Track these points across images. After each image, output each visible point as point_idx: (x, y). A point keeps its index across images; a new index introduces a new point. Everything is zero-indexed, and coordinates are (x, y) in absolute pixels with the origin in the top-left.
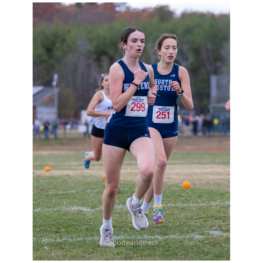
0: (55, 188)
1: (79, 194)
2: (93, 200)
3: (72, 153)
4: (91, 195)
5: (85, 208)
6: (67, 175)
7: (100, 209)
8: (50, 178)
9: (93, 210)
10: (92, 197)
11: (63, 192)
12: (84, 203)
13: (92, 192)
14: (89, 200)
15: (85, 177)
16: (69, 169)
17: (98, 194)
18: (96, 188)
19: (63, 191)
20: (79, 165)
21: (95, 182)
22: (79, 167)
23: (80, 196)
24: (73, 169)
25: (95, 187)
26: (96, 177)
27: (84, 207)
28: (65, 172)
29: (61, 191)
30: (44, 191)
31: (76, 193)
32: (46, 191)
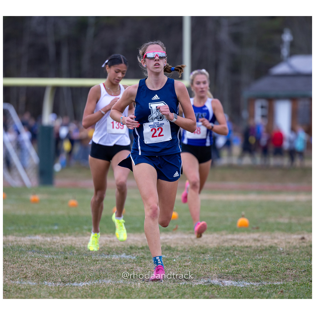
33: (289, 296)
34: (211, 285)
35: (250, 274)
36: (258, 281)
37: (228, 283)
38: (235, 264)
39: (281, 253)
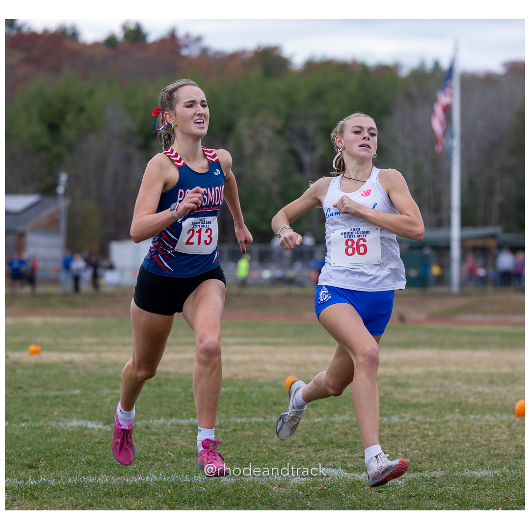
0: (43, 386)
1: (86, 397)
3: (88, 321)
6: (71, 362)
8: (37, 366)
11: (57, 393)
12: (93, 415)
14: (104, 409)
16: (77, 351)
19: (58, 390)
20: (97, 344)
22: (96, 348)
23: (87, 401)
24: (84, 352)
27: (91, 422)
28: (67, 357)
29: (54, 391)
30: (20, 391)
31: (81, 396)
32: (26, 391)
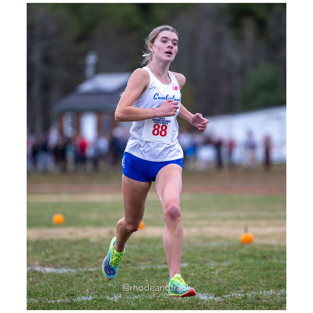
0: (150, 260)
1: (194, 270)
2: (220, 279)
4: (217, 272)
5: (204, 294)
7: (231, 297)
9: (219, 298)
10: (218, 275)
12: (203, 287)
13: (219, 266)
14: (213, 281)
15: (207, 240)
17: (229, 270)
18: (227, 259)
21: (225, 249)
23: (196, 274)
25: (225, 257)
26: (228, 240)
27: (202, 294)
29: (161, 264)
31: (189, 269)
33: (103, 280)
34: (35, 272)
35: (69, 262)
36: (75, 268)
37: (48, 270)
38: (54, 254)
39: (93, 244)
